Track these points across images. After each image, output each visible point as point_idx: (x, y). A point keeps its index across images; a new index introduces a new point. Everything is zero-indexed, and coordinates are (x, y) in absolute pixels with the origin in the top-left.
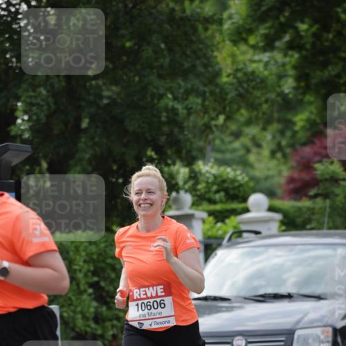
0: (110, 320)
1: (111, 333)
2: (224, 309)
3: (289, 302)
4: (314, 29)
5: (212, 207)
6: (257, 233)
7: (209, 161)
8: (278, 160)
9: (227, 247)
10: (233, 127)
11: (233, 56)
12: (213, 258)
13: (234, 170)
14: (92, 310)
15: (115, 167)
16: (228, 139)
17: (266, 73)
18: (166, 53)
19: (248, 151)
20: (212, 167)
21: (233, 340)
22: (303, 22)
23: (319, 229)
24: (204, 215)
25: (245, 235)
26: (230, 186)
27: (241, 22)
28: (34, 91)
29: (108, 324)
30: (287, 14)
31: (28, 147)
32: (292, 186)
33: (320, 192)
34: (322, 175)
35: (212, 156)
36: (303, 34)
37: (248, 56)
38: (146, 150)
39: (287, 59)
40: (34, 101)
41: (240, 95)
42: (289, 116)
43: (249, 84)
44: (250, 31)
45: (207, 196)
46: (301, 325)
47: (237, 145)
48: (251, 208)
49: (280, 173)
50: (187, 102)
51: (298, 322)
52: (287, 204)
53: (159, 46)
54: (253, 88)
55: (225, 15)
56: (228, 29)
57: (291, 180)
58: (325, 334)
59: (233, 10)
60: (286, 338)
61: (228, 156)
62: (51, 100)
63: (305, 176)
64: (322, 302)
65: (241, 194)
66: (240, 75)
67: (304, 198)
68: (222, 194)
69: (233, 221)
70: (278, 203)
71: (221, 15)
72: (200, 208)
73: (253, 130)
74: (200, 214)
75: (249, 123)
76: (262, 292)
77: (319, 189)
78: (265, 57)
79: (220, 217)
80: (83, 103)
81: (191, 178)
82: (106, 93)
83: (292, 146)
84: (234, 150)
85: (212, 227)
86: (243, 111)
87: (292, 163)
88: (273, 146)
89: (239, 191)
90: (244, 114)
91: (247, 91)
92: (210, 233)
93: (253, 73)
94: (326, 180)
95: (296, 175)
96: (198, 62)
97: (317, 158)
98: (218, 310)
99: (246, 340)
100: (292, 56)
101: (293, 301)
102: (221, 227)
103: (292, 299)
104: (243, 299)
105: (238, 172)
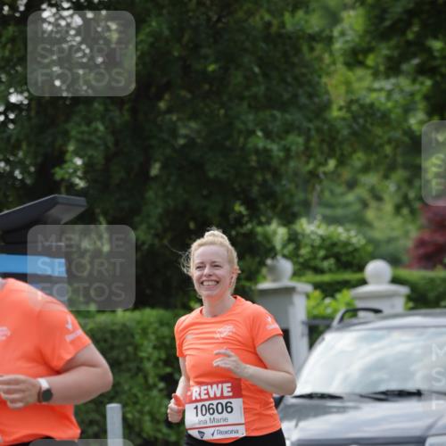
2: (334, 410)
3: (419, 401)
5: (319, 278)
6: (377, 311)
7: (315, 218)
8: (404, 217)
9: (338, 329)
10: (347, 175)
11: (347, 83)
12: (320, 343)
13: (348, 230)
16: (339, 190)
17: (389, 105)
19: (365, 205)
20: (319, 227)
22: (436, 38)
24: (309, 288)
25: (361, 314)
26: (342, 251)
27: (357, 40)
30: (416, 29)
32: (421, 251)
35: (319, 212)
36: (437, 54)
37: (365, 84)
38: (234, 205)
39: (416, 87)
41: (354, 133)
43: (366, 119)
45: (312, 263)
46: (433, 431)
47: (350, 197)
48: (369, 279)
49: (406, 234)
51: (430, 427)
52: (416, 274)
53: (251, 70)
54: (372, 124)
55: (336, 32)
56: (341, 49)
57: (421, 243)
59: (346, 25)
61: (339, 212)
63: (439, 239)
65: (356, 261)
66: (354, 107)
67: (439, 267)
68: (332, 261)
69: (345, 296)
70: (404, 273)
71: (331, 31)
72: (304, 278)
73: (371, 179)
74: (304, 286)
75: (366, 169)
76: (383, 388)
78: (388, 84)
79: (329, 290)
81: (290, 240)
82: (183, 131)
84: (347, 205)
85: (319, 304)
86: (360, 155)
87: (422, 221)
88: (397, 199)
89: (354, 258)
90: (361, 158)
91: (364, 128)
92: (316, 312)
93: (372, 105)
95: (427, 236)
98: (326, 411)
100: (422, 83)
101: (424, 400)
102: (330, 303)
103: (423, 397)
104: (358, 397)
105: (353, 233)
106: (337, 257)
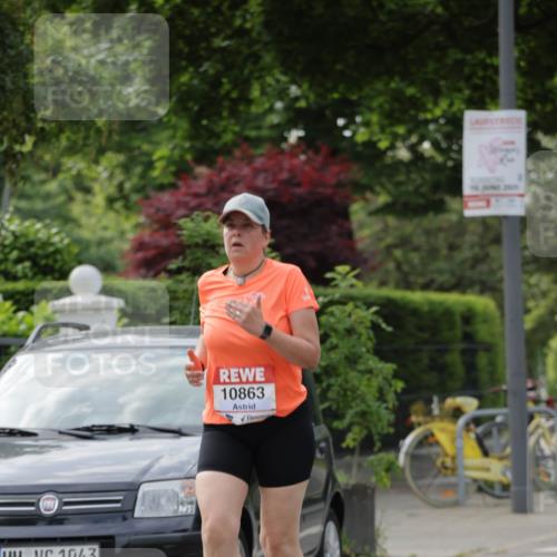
3: (131, 439)
5: (10, 286)
7: (6, 211)
8: (117, 212)
9: (32, 349)
12: (10, 366)
13: (47, 227)
19: (71, 199)
20: (10, 221)
21: (39, 500)
23: (183, 324)
26: (40, 252)
32: (140, 255)
33: (186, 264)
34: (191, 236)
35: (12, 203)
45: (2, 267)
46: (147, 478)
47: (53, 186)
48: (74, 289)
51: (145, 471)
57: (140, 246)
58: (187, 490)
60: (125, 496)
61: (39, 205)
63: (165, 242)
64: (184, 439)
65: (57, 266)
68: (27, 264)
70: (117, 282)
73: (75, 164)
75: (72, 150)
76: (88, 423)
77: (184, 259)
79: (24, 301)
83: (142, 190)
84: (47, 197)
85: (10, 319)
88: (112, 190)
89: (56, 261)
92: (7, 328)
94: (197, 245)
95: (148, 237)
97: (182, 212)
98: (18, 452)
99: (60, 499)
101: (139, 438)
102: (24, 317)
103: (137, 435)
104: (57, 434)
105: (54, 230)
106: (34, 259)
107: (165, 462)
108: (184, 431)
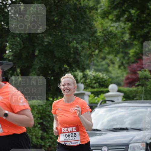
0: (48, 139)
1: (48, 144)
2: (98, 134)
4: (138, 12)
5: (93, 90)
6: (113, 101)
7: (92, 70)
8: (122, 69)
9: (100, 107)
10: (102, 55)
11: (102, 24)
12: (93, 112)
14: (40, 134)
15: (50, 72)
16: (100, 60)
17: (116, 31)
18: (72, 22)
19: (109, 65)
20: (93, 73)
21: (102, 148)
22: (133, 9)
23: (140, 100)
24: (89, 93)
25: (107, 102)
26: (101, 81)
27: (105, 9)
28: (14, 39)
29: (47, 140)
30: (126, 6)
31: (11, 63)
32: (128, 81)
33: (140, 83)
34: (141, 76)
35: (93, 67)
36: (133, 14)
37: (109, 24)
38: (64, 65)
39: (126, 26)
40: (14, 43)
41: (105, 41)
42: (127, 51)
43: (109, 36)
44: (109, 13)
45: (91, 85)
46: (132, 142)
47: (104, 63)
48: (110, 91)
49: (123, 75)
50: (82, 44)
51: (131, 140)
52: (126, 89)
53: (69, 19)
54: (111, 38)
55: (99, 6)
56: (100, 12)
57: (128, 78)
58: (143, 146)
59: (102, 4)
60: (125, 147)
61: (100, 68)
62: (22, 43)
63: (134, 77)
64: (141, 132)
65: (105, 84)
66: (105, 32)
67: (133, 86)
68: (97, 84)
69: (102, 96)
70: (122, 88)
71: (97, 6)
72: (88, 90)
73: (111, 57)
74: (88, 93)
75: (109, 53)
76: (115, 127)
78: (116, 24)
79: (97, 94)
80: (36, 44)
81: (83, 77)
82: (46, 40)
83: (128, 63)
84: (102, 65)
85: (93, 99)
86: (106, 48)
87: (128, 71)
88: (120, 64)
89: (105, 83)
90: (107, 49)
91: (108, 39)
92: (92, 101)
93: (111, 31)
94: (143, 78)
95: (130, 76)
96: (87, 27)
97: (139, 69)
98: (96, 135)
99: (108, 148)
100: (128, 24)
101: (129, 131)
102: (97, 98)
103: (128, 130)
104: (106, 130)
105: (104, 75)
107: (137, 138)
108: (141, 129)
